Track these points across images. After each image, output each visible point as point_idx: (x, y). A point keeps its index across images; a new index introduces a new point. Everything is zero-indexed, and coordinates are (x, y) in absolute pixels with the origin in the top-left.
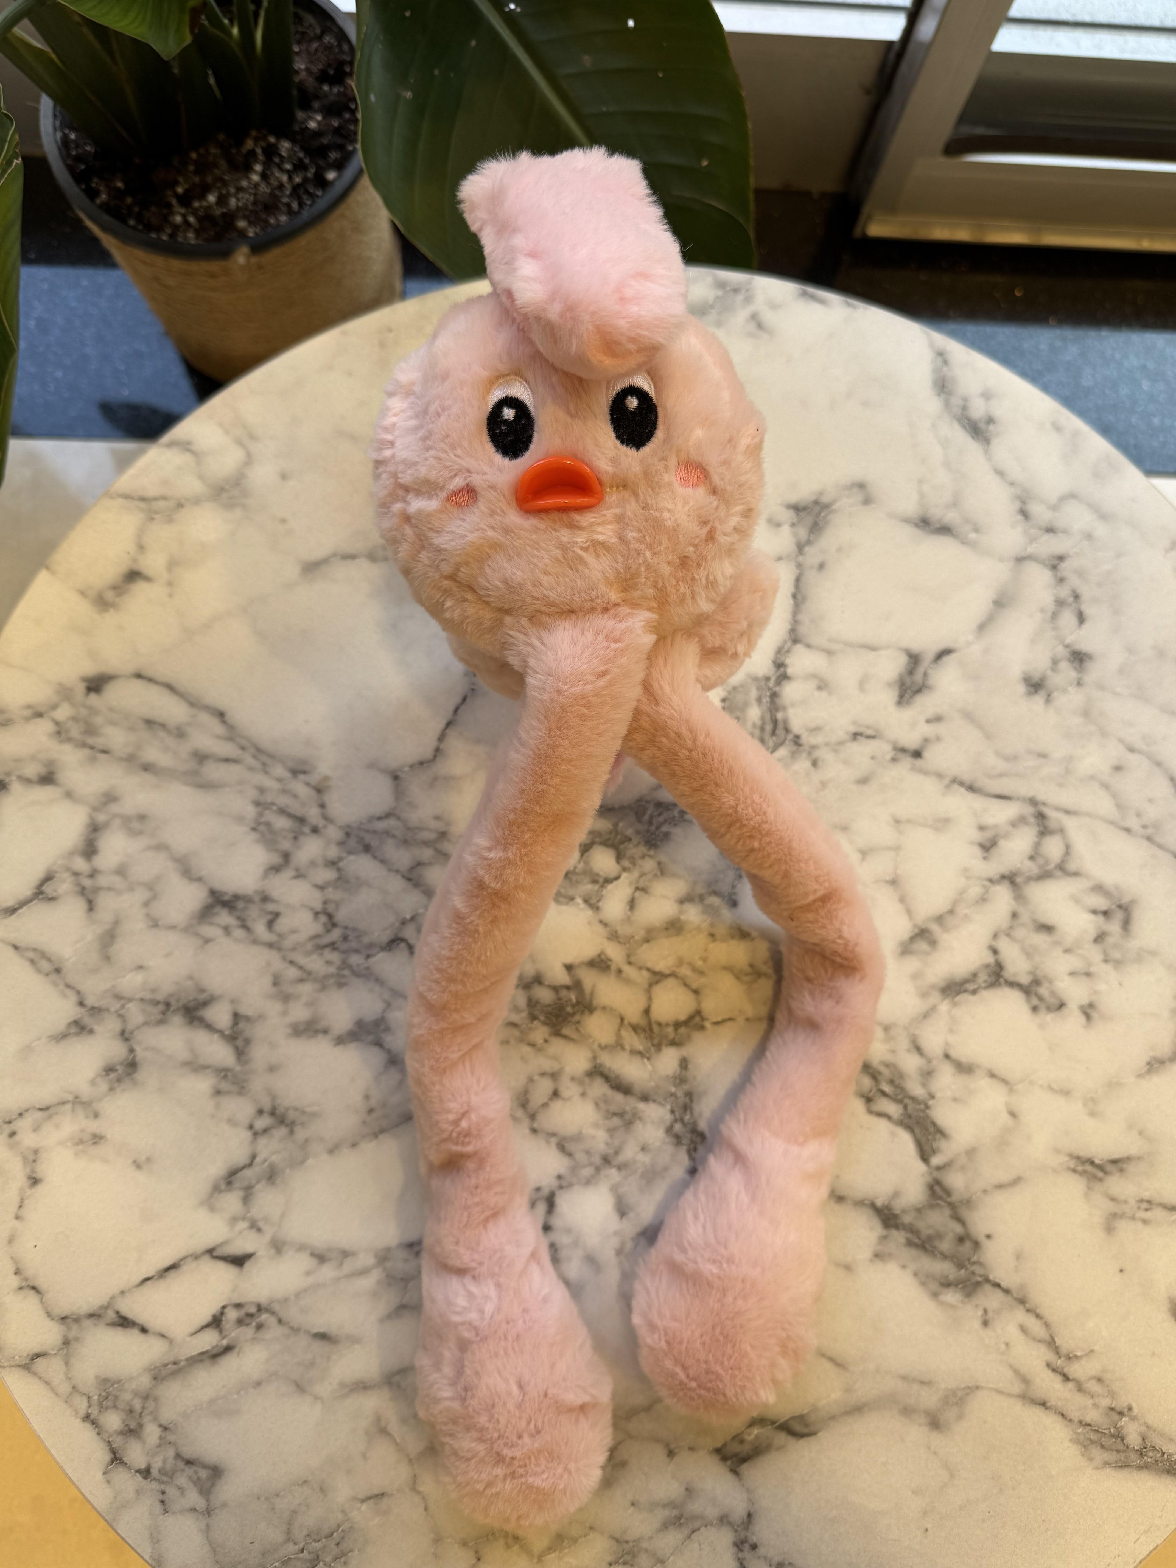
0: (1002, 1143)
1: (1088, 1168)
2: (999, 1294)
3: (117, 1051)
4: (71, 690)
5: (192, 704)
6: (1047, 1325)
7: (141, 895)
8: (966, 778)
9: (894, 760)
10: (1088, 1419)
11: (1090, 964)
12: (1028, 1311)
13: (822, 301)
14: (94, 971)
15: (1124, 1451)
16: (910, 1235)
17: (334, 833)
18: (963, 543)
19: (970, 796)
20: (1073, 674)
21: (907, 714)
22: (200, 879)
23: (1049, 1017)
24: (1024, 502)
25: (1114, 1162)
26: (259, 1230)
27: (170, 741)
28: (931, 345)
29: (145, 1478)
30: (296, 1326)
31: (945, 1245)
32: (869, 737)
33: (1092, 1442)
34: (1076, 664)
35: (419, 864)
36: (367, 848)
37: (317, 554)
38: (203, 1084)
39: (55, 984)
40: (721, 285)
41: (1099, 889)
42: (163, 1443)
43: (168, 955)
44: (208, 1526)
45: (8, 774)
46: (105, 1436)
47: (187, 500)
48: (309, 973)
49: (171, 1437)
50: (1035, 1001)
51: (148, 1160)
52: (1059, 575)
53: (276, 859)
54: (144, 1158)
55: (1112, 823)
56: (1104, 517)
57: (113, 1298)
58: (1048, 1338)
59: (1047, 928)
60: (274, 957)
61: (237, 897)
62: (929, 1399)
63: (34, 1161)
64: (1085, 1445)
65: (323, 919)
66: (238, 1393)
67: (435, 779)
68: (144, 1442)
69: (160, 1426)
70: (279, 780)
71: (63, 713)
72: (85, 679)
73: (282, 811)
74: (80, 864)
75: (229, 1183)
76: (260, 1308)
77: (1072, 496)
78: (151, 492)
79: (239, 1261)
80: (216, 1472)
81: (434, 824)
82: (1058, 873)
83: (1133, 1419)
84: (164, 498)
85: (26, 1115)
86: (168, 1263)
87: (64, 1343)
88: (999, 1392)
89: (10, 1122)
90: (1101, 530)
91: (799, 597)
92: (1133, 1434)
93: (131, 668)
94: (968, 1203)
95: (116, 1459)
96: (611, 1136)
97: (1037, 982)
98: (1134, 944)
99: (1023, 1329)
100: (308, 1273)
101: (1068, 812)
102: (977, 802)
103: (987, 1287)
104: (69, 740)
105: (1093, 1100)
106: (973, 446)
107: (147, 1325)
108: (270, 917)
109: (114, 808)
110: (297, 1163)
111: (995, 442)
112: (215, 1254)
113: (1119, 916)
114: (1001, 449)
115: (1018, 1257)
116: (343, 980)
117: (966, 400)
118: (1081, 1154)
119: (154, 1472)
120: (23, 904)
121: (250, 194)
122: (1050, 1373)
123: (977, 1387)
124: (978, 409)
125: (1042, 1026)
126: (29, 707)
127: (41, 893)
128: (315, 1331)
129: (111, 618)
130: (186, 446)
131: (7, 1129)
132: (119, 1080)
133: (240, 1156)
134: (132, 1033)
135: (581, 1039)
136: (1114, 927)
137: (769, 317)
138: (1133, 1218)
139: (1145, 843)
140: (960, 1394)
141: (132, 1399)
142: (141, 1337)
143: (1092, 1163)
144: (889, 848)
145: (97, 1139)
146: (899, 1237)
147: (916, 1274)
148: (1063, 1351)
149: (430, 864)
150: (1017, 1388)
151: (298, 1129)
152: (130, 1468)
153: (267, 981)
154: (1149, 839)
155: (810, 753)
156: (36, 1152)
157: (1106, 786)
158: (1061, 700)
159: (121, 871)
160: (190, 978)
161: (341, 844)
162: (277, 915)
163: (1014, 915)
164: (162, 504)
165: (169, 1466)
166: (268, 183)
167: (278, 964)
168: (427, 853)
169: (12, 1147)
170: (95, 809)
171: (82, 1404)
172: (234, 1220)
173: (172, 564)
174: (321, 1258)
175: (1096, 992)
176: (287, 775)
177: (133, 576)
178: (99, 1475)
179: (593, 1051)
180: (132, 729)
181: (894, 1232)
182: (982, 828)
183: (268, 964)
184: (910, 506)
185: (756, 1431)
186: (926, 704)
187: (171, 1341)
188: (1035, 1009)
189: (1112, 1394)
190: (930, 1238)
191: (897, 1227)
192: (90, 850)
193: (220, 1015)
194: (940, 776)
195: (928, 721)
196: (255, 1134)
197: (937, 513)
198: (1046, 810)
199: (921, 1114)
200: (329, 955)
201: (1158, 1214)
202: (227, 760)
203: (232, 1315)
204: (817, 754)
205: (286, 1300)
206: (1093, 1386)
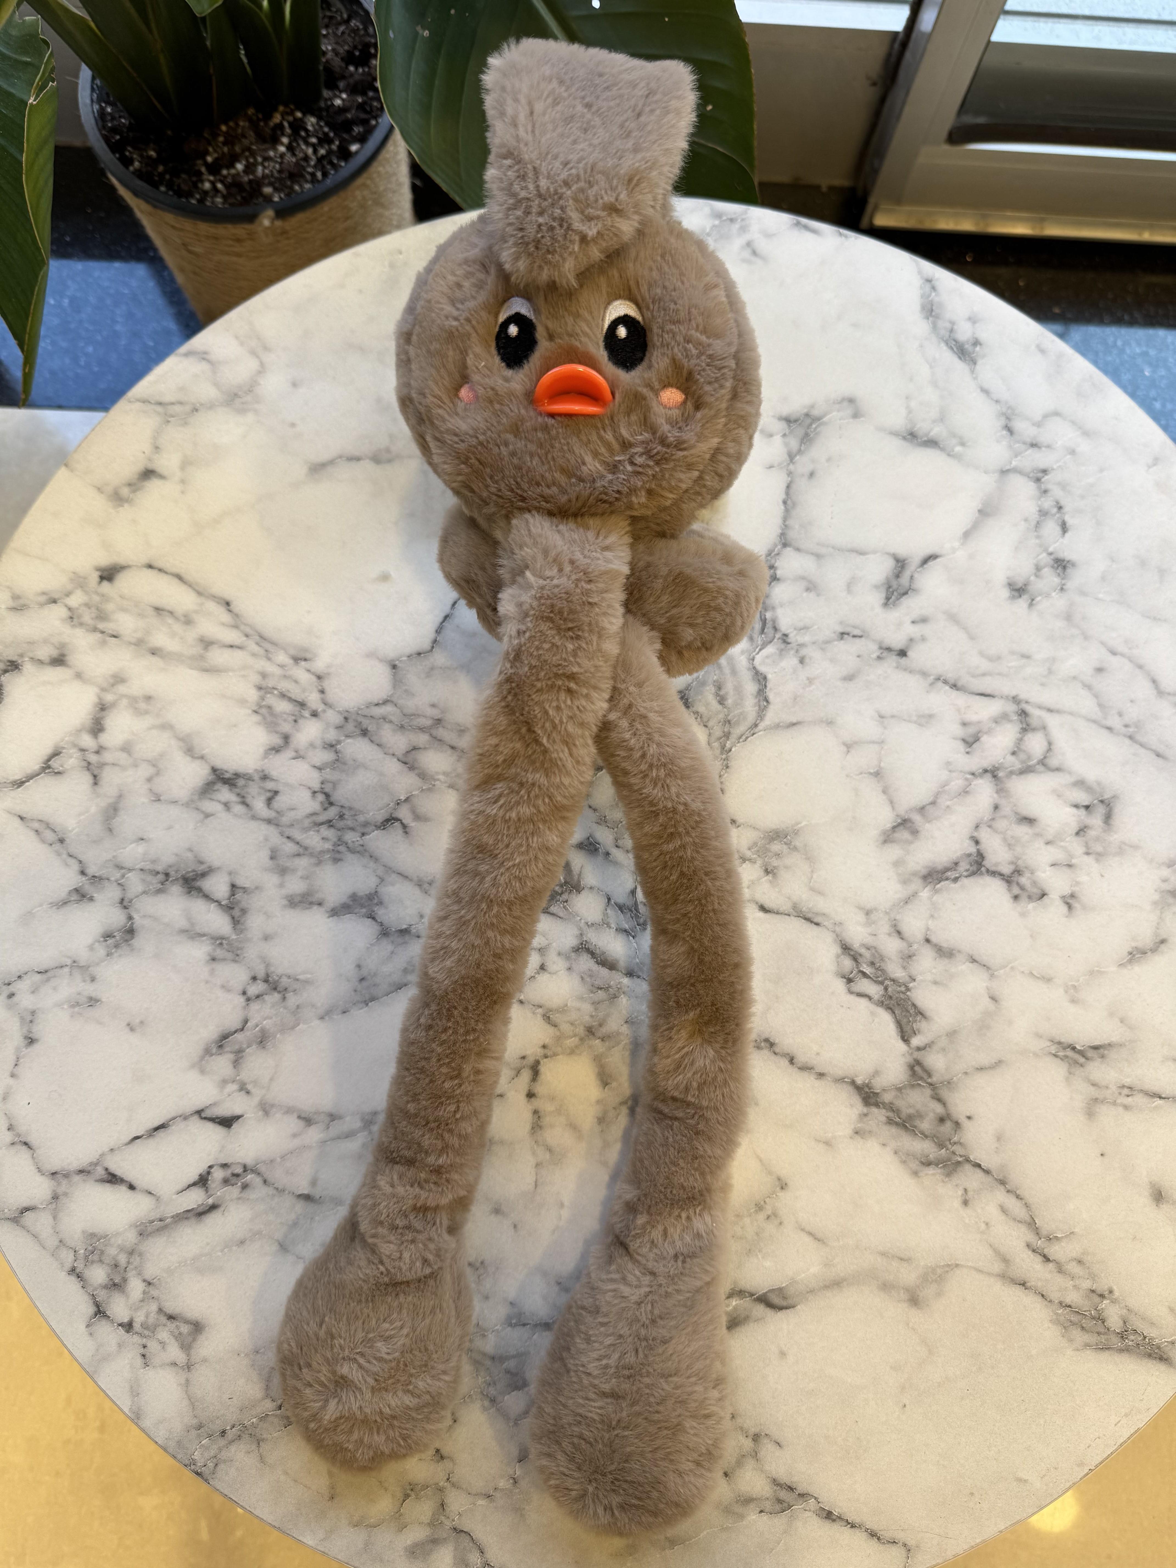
0: (983, 1026)
1: (1069, 1053)
2: (979, 1174)
3: (117, 918)
4: (85, 578)
5: (199, 593)
6: (1027, 1205)
7: (145, 771)
8: (951, 676)
9: (879, 658)
10: (1068, 1300)
11: (1072, 856)
12: (1008, 1191)
13: (814, 231)
14: (97, 842)
15: (1105, 1334)
16: (890, 1114)
17: (332, 716)
18: (949, 455)
19: (954, 693)
20: (1056, 580)
21: (894, 615)
22: (202, 757)
23: (1031, 906)
24: (1008, 419)
25: (1096, 1048)
26: (248, 1093)
27: (178, 627)
28: (920, 272)
29: (128, 1332)
30: (280, 1187)
31: (925, 1125)
32: (854, 636)
33: (1073, 1323)
34: (1060, 570)
35: (415, 749)
36: (365, 733)
37: (325, 456)
38: (200, 951)
39: (59, 854)
40: (718, 215)
41: (1080, 784)
42: (146, 1297)
43: (170, 828)
44: (187, 1380)
45: (21, 656)
46: (90, 1290)
47: (202, 405)
48: (306, 848)
49: (154, 1292)
50: (1016, 890)
51: (142, 1022)
52: (1043, 487)
53: (277, 740)
54: (138, 1021)
55: (1094, 721)
56: (1086, 434)
57: (102, 1155)
58: (1028, 1219)
59: (1029, 821)
60: (271, 832)
61: (237, 775)
62: (908, 1276)
63: (31, 1022)
64: (1066, 1326)
65: (321, 797)
66: (222, 1251)
67: (432, 669)
68: (128, 1297)
69: (144, 1281)
70: (281, 666)
71: (76, 599)
72: (98, 569)
73: (283, 696)
74: (87, 741)
75: (221, 1047)
76: (245, 1168)
77: (1056, 414)
78: (168, 398)
79: (226, 1122)
80: (197, 1327)
81: (430, 712)
82: (1040, 768)
83: (1114, 1301)
84: (180, 403)
85: (25, 977)
86: (157, 1123)
87: (53, 1198)
88: (980, 1271)
89: (9, 984)
90: (1084, 446)
91: (789, 502)
92: (1114, 1316)
93: (144, 560)
94: (949, 1083)
95: (100, 1312)
96: (596, 1009)
97: (1018, 872)
98: (1115, 838)
99: (1004, 1210)
100: (295, 1136)
101: (1050, 710)
102: (960, 699)
103: (968, 1167)
104: (81, 624)
105: (1074, 987)
106: (960, 367)
107: (134, 1183)
108: (269, 795)
109: (122, 689)
110: (287, 1028)
111: (980, 362)
112: (203, 1115)
113: (1101, 810)
114: (986, 370)
115: (999, 1138)
116: (338, 856)
117: (953, 323)
118: (1063, 1040)
119: (137, 1326)
120: (30, 777)
121: (276, 162)
122: (1030, 1252)
123: (957, 1265)
124: (964, 332)
125: (1023, 915)
126: (44, 593)
127: (49, 767)
128: (300, 1192)
129: (126, 512)
130: (203, 356)
131: (6, 991)
132: (117, 946)
133: (232, 1021)
134: (130, 901)
135: (569, 917)
136: (1096, 821)
137: (762, 245)
138: (1114, 1103)
139: (1127, 741)
140: (939, 1271)
141: (117, 1255)
142: (130, 1193)
143: (1074, 1049)
144: (873, 742)
145: (93, 1001)
146: (879, 1114)
147: (896, 1153)
148: (1044, 1232)
149: (425, 748)
150: (997, 1267)
151: (289, 995)
152: (112, 1322)
153: (265, 854)
154: (1131, 737)
155: (797, 651)
156: (33, 1013)
157: (1088, 687)
158: (1043, 604)
159: (126, 748)
160: (190, 850)
161: (339, 727)
162: (276, 793)
163: (996, 807)
164: (177, 409)
165: (151, 1320)
166: (294, 155)
167: (275, 838)
168: (422, 739)
169: (10, 1007)
170: (103, 690)
171: (68, 1258)
172: (224, 1082)
173: (185, 464)
174: (308, 1121)
175: (1078, 883)
176: (289, 661)
177: (148, 474)
178: (82, 1327)
179: (580, 929)
180: (141, 615)
181: (874, 1110)
182: (964, 724)
183: (266, 839)
184: (898, 421)
185: (734, 1302)
186: (911, 606)
187: (158, 1199)
188: (1016, 897)
189: (1093, 1277)
190: (910, 1117)
191: (877, 1105)
192: (97, 728)
193: (218, 886)
194: (924, 674)
195: (913, 622)
196: (248, 1000)
197: (924, 427)
198: (1029, 709)
199: (902, 996)
200: (325, 831)
201: (1139, 1100)
202: (231, 646)
203: (218, 1175)
204: (803, 652)
205: (272, 1161)
206: (1074, 1268)
